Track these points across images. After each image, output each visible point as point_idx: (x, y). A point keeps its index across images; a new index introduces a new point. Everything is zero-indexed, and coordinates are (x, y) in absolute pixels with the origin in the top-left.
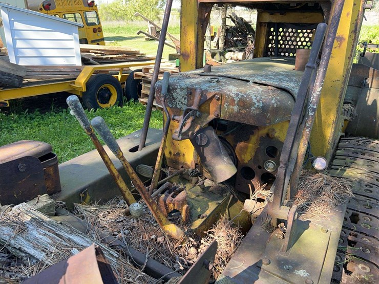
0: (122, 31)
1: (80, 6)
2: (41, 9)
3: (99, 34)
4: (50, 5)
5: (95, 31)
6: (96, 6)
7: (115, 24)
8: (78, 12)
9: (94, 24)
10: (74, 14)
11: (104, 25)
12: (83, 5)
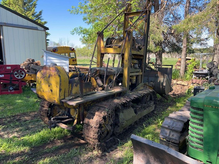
0: (86, 62)
1: (68, 50)
2: (52, 52)
3: (75, 62)
4: (56, 50)
5: (73, 61)
6: (75, 50)
7: (83, 58)
8: (67, 53)
9: (73, 58)
10: (65, 53)
11: (78, 58)
12: (69, 50)
